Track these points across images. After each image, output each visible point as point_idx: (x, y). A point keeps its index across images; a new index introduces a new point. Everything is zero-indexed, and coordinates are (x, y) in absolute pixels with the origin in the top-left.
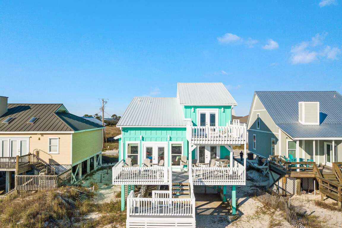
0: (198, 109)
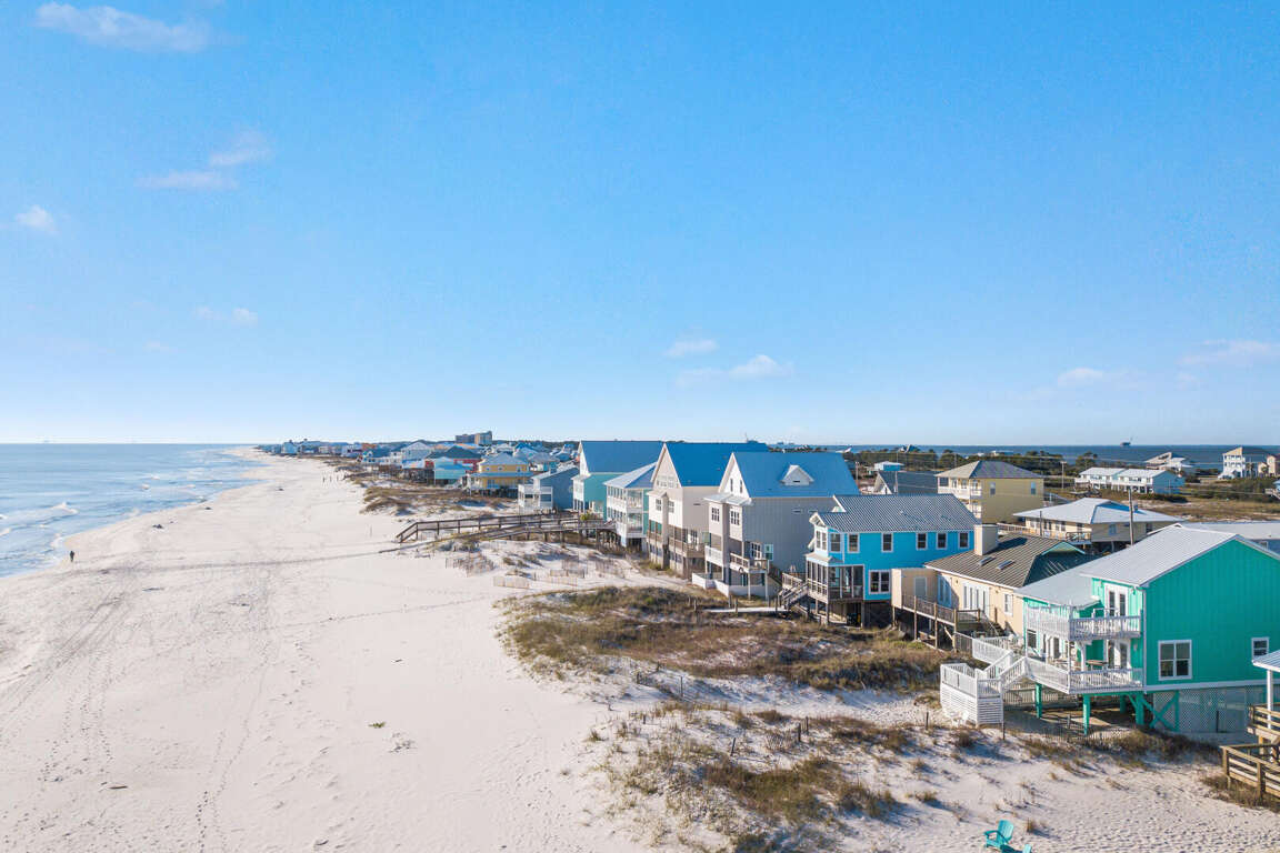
0: (1105, 584)
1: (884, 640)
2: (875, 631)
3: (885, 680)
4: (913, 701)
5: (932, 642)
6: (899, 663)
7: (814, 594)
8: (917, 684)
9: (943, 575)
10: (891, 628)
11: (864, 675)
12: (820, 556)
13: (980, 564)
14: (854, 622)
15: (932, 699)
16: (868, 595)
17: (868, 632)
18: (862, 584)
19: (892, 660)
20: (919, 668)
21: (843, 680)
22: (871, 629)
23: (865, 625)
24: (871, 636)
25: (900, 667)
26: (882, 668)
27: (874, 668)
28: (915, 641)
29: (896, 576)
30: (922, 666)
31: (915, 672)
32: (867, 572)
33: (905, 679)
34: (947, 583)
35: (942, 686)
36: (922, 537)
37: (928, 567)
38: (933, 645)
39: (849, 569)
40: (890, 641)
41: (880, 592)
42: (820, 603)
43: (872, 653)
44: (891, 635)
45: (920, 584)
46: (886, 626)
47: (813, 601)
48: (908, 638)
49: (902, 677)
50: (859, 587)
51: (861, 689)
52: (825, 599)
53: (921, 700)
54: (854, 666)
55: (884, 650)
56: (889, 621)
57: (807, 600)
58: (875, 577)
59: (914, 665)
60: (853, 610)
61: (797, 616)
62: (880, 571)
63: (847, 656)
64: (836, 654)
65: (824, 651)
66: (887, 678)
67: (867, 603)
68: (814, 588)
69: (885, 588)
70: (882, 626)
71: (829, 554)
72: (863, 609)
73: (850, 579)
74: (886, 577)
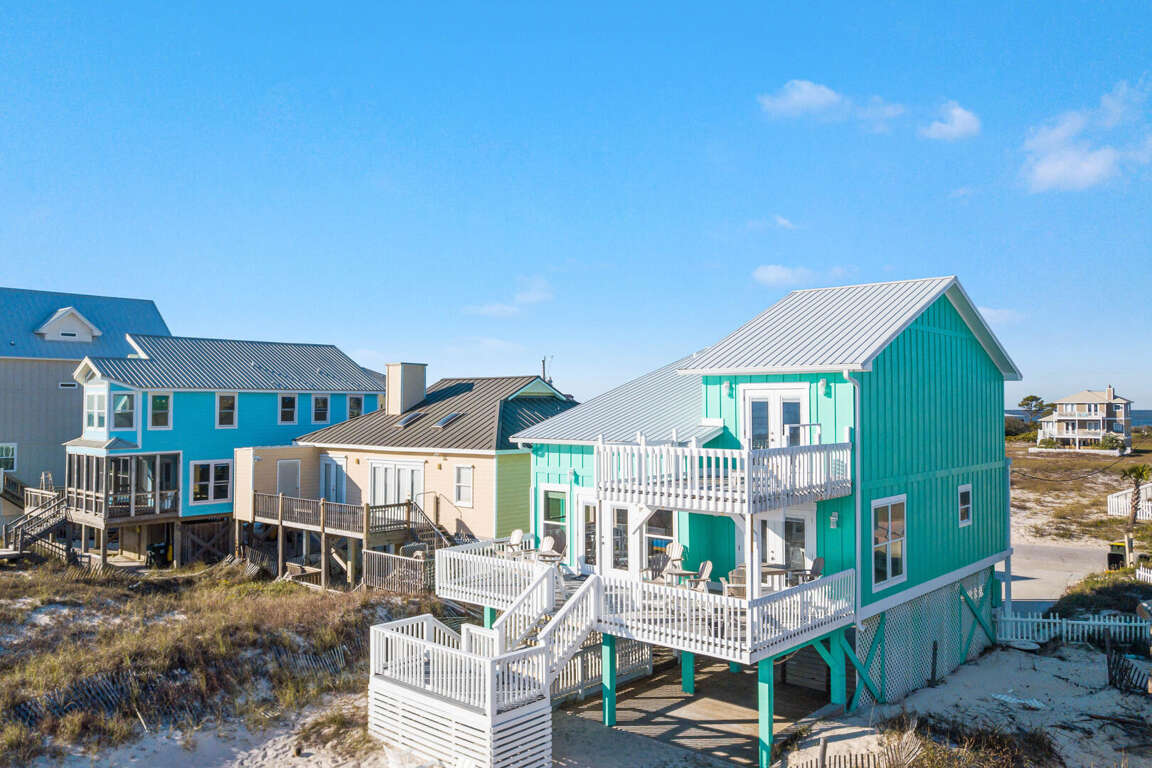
0: (741, 387)
1: (214, 584)
2: (199, 571)
3: (212, 689)
4: (293, 741)
5: (314, 578)
6: (251, 635)
7: (79, 516)
8: (300, 686)
9: (331, 454)
10: (228, 563)
11: (147, 686)
12: (93, 441)
13: (399, 425)
14: (161, 560)
15: (345, 723)
16: (189, 505)
17: (187, 574)
18: (176, 487)
19: (231, 631)
20: (299, 640)
21: (74, 720)
22: (191, 568)
23: (183, 563)
24: (189, 582)
25: (254, 644)
26: (205, 658)
27: (180, 660)
28: (279, 579)
29: (244, 461)
30: (308, 633)
31: (292, 650)
32: (187, 465)
33: (265, 674)
34: (338, 467)
35: (375, 684)
36: (288, 403)
37: (300, 443)
38: (318, 582)
39: (151, 459)
40: (229, 587)
41: (211, 500)
42: (91, 530)
43: (182, 617)
44: (231, 574)
45: (289, 473)
46: (220, 559)
47: (76, 527)
48: (265, 575)
49: (259, 673)
50: (170, 493)
51: (131, 737)
52: (98, 521)
53: (313, 736)
54: (118, 667)
55: (212, 609)
56: (226, 549)
57: (65, 531)
58: (203, 472)
59: (287, 635)
60: (160, 540)
61: (38, 560)
62: (212, 463)
63: (109, 637)
64: (78, 635)
65: (45, 630)
66: (217, 683)
67: (188, 522)
68: (79, 505)
69: (222, 492)
70: (211, 559)
71: (110, 434)
72: (177, 535)
73: (154, 482)
74: (224, 473)
